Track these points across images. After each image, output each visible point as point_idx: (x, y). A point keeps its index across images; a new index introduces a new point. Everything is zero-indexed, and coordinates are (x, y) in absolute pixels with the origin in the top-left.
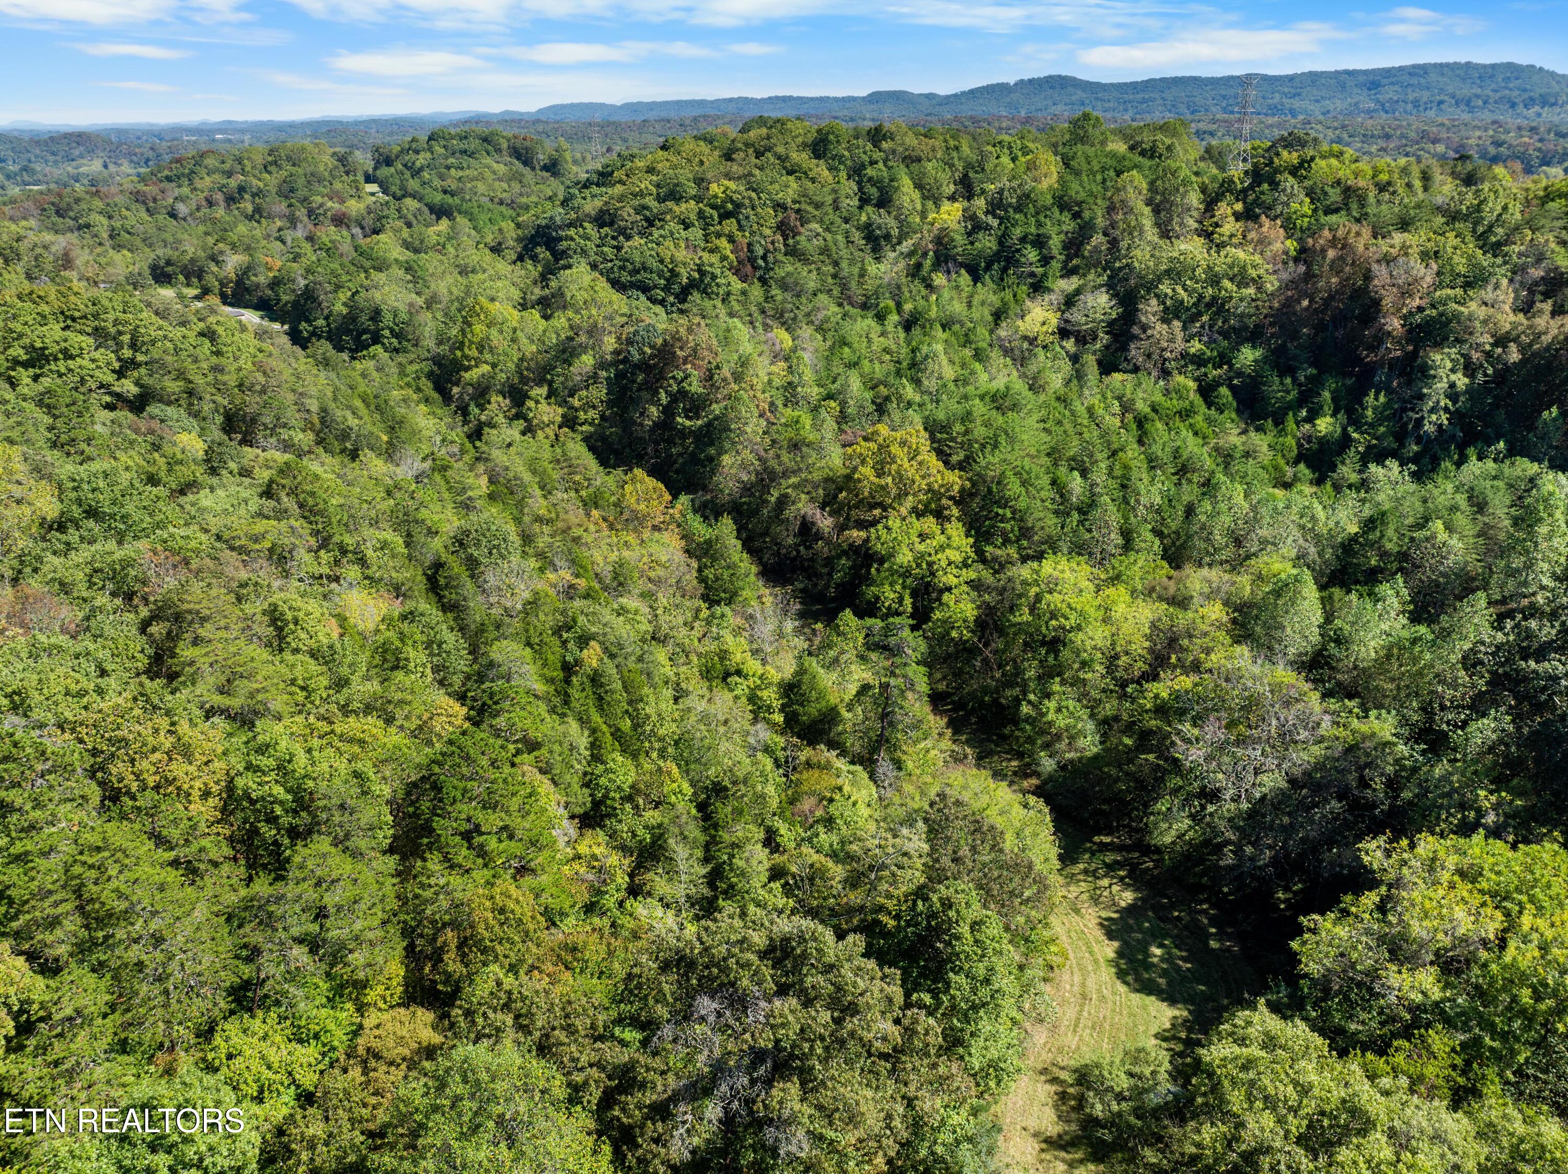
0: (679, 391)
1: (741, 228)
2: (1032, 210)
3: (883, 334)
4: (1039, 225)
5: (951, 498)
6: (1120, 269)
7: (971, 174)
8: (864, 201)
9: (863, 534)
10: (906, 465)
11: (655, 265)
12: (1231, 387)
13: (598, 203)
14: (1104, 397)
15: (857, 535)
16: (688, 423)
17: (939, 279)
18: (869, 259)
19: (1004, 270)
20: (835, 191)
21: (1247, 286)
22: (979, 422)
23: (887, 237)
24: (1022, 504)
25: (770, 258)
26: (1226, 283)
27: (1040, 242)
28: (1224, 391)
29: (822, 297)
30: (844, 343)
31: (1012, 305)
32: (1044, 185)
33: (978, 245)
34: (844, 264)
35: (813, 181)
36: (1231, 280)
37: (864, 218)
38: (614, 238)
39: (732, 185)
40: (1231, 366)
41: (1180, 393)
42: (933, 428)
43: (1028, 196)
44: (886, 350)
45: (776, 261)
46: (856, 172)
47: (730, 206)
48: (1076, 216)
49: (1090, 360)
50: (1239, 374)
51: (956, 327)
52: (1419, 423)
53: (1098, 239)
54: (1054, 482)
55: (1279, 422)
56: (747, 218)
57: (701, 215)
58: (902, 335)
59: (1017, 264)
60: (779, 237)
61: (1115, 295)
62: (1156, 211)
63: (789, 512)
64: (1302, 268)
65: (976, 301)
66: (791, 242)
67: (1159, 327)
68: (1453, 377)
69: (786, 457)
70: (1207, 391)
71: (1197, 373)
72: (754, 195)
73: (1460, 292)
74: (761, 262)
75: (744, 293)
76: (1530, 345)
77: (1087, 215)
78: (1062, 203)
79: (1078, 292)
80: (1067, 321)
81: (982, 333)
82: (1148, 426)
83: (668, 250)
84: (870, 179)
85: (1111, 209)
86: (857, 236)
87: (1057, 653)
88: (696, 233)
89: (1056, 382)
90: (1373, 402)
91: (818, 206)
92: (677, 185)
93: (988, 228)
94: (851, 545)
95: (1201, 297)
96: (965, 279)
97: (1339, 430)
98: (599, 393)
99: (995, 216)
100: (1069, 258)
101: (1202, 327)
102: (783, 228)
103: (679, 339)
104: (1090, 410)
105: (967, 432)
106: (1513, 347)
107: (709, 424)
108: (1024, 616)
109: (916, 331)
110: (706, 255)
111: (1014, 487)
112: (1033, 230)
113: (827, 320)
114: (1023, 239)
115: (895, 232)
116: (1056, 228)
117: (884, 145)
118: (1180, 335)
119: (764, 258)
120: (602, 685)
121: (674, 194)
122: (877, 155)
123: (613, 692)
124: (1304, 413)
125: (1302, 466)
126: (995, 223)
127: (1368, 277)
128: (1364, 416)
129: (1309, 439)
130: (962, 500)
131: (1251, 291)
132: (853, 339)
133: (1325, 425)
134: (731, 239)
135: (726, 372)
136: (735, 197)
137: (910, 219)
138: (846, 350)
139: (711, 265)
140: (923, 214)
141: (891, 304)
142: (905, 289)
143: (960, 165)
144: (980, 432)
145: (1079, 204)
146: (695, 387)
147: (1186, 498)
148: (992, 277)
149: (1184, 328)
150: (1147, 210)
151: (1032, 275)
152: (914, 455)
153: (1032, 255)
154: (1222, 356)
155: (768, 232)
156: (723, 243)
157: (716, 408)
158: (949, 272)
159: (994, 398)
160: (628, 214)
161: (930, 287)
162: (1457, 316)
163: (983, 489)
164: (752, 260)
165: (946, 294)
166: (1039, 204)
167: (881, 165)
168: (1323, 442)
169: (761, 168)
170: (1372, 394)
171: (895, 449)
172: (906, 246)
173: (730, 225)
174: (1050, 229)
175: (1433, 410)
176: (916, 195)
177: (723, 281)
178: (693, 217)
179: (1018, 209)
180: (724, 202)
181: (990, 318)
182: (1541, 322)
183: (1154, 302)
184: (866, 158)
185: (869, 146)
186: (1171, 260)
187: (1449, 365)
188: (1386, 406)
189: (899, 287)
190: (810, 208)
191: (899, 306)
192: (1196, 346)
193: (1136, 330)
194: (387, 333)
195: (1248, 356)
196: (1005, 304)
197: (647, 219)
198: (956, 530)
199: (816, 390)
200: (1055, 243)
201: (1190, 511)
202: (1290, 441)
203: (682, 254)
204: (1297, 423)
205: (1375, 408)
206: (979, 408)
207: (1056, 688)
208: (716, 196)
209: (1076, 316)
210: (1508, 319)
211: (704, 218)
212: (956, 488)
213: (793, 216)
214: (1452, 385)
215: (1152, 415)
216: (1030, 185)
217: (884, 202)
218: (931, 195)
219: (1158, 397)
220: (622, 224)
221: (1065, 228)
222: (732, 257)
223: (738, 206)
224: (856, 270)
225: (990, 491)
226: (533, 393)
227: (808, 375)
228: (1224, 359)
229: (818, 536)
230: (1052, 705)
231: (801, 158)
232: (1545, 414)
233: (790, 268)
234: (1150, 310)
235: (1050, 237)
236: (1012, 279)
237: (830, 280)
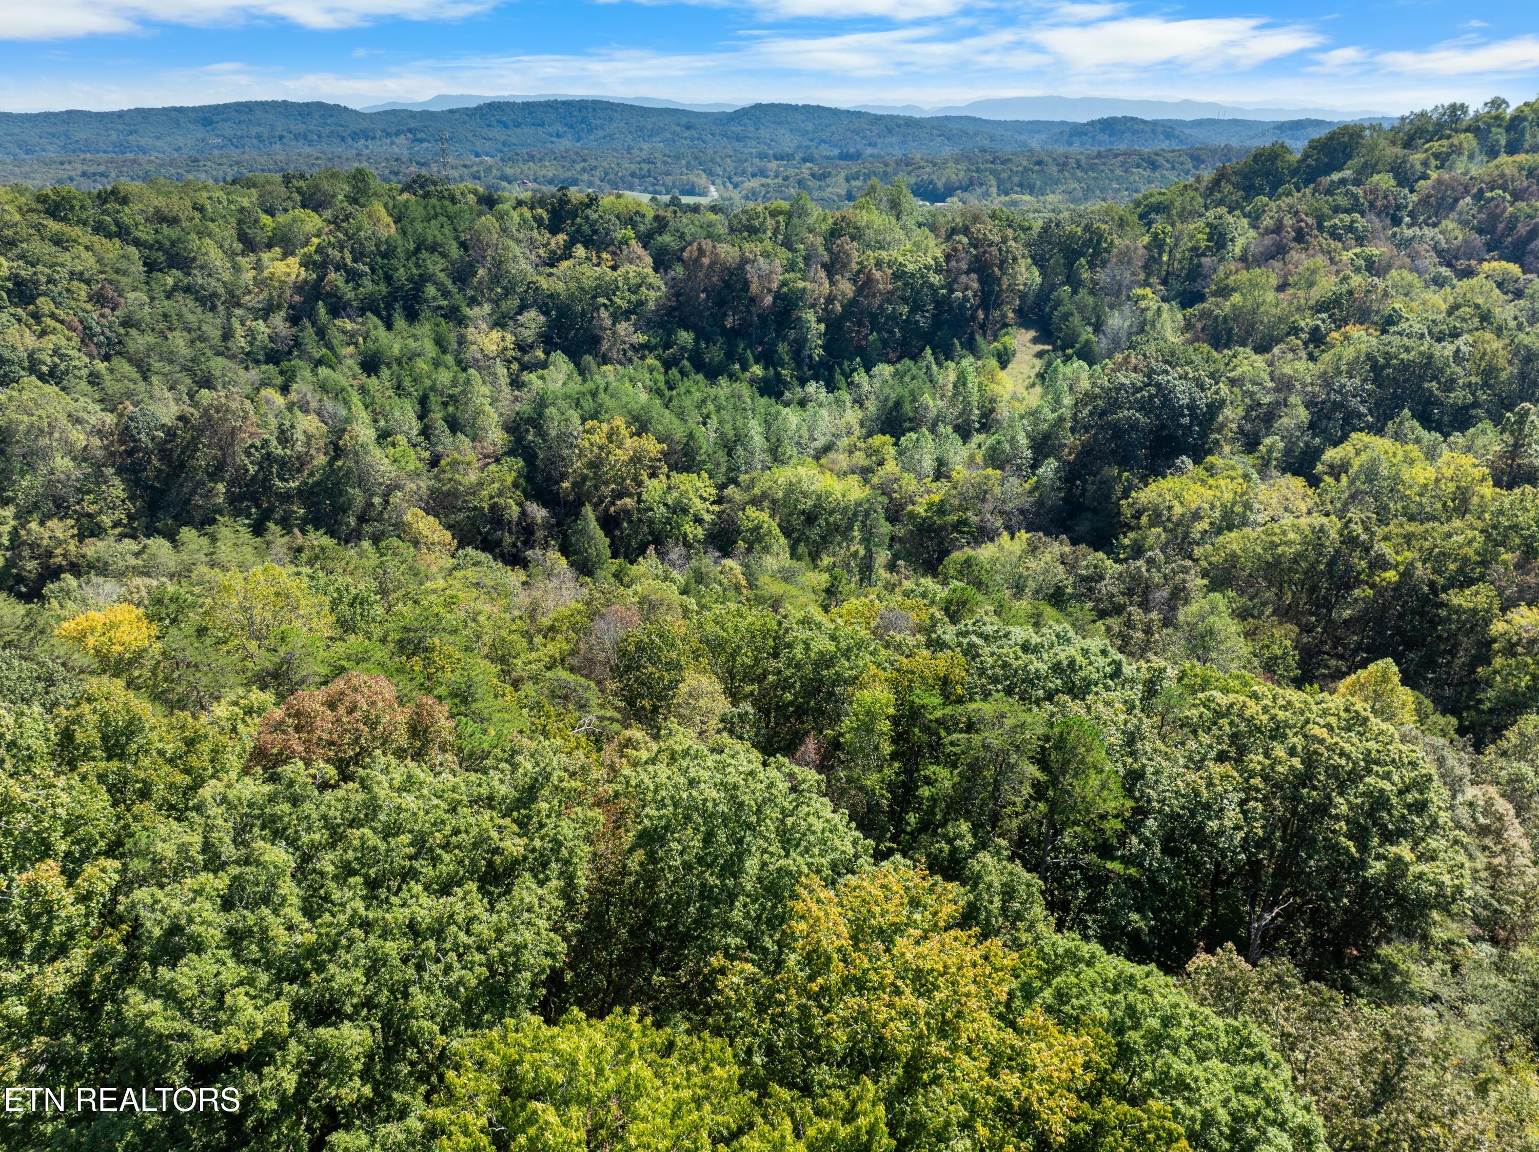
1: (58, 305)
4: (418, 266)
5: (659, 459)
19: (409, 308)
23: (214, 295)
28: (684, 362)
40: (678, 347)
50: (686, 349)
52: (810, 356)
55: (731, 376)
59: (422, 300)
67: (614, 326)
68: (818, 326)
70: (668, 366)
71: (654, 356)
73: (791, 275)
76: (843, 300)
77: (454, 253)
80: (516, 337)
98: (113, 492)
106: (835, 303)
118: (630, 331)
119: (101, 332)
124: (739, 365)
127: (735, 273)
128: (783, 359)
129: (755, 381)
130: (664, 457)
133: (758, 370)
134: (57, 319)
143: (233, 221)
153: (432, 291)
154: (666, 340)
156: (53, 323)
158: (350, 317)
164: (94, 337)
173: (44, 304)
174: (431, 268)
175: (815, 347)
177: (80, 362)
182: (840, 287)
183: (601, 309)
187: (813, 319)
192: (642, 337)
195: (686, 336)
200: (443, 278)
202: (747, 385)
204: (741, 373)
205: (786, 353)
210: (827, 288)
212: (661, 452)
213: (107, 286)
217: (182, 263)
228: (668, 342)
229: (535, 527)
234: (604, 315)
235: (435, 275)
236: (425, 314)
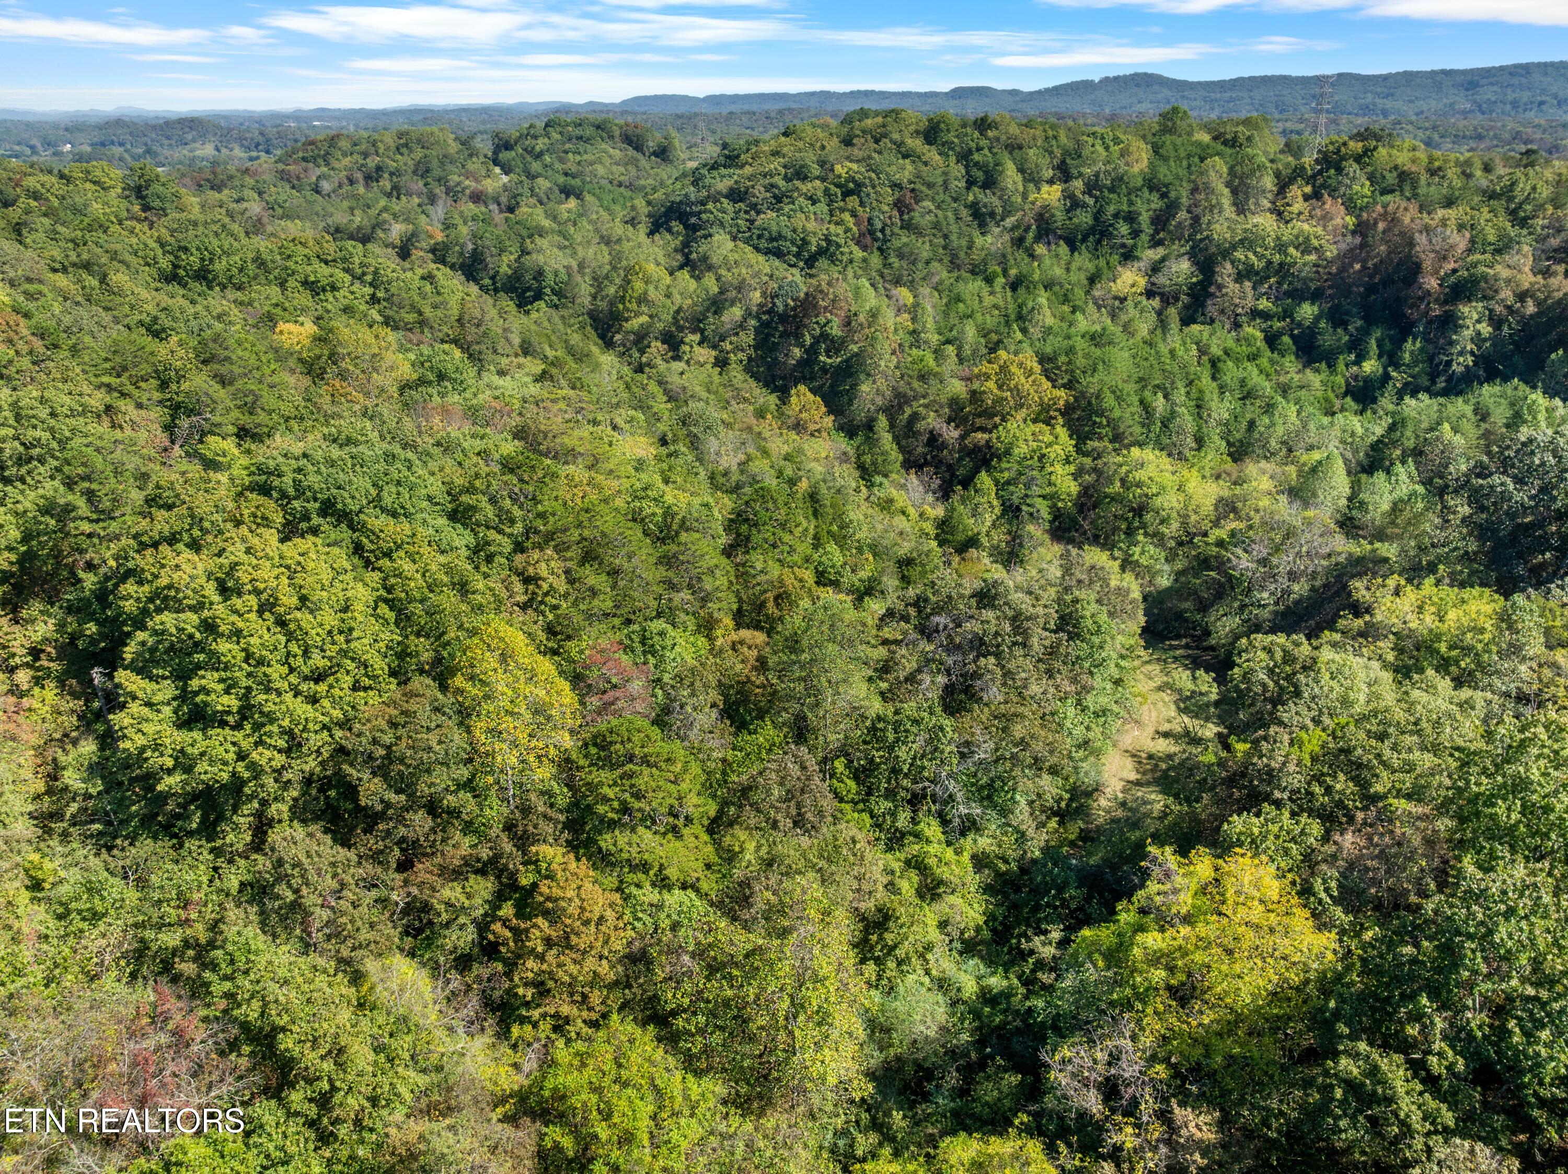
0: (822, 334)
1: (862, 204)
2: (1125, 190)
3: (992, 293)
4: (1131, 203)
5: (1059, 410)
6: (1201, 240)
7: (1068, 161)
8: (970, 183)
9: (986, 436)
10: (1023, 380)
11: (789, 235)
12: (1292, 336)
13: (729, 183)
14: (1185, 343)
15: (981, 437)
16: (829, 361)
17: (1040, 249)
18: (976, 233)
19: (1099, 242)
20: (945, 174)
21: (1309, 253)
22: (1080, 354)
23: (992, 214)
24: (1117, 413)
25: (888, 232)
26: (1292, 250)
27: (1131, 218)
28: (1286, 339)
29: (935, 265)
30: (959, 299)
31: (1105, 271)
32: (1136, 169)
33: (1075, 220)
34: (954, 237)
35: (926, 164)
36: (1297, 248)
37: (971, 198)
38: (746, 212)
39: (855, 166)
40: (1293, 320)
41: (1248, 341)
42: (1043, 359)
43: (1121, 179)
44: (996, 306)
45: (893, 234)
46: (965, 157)
47: (851, 185)
48: (1164, 196)
49: (1173, 312)
50: (1299, 325)
51: (1057, 288)
52: (1449, 363)
53: (1182, 215)
54: (1142, 402)
55: (1331, 366)
56: (868, 195)
57: (826, 192)
58: (1009, 294)
59: (1111, 236)
60: (895, 213)
61: (1196, 263)
62: (1234, 192)
63: (921, 426)
64: (1358, 240)
65: (1074, 266)
66: (906, 217)
67: (1231, 285)
68: (1478, 326)
69: (916, 384)
70: (1272, 340)
71: (1264, 326)
72: (873, 176)
73: (1488, 256)
74: (879, 235)
75: (864, 260)
76: (1546, 300)
77: (1173, 195)
78: (1152, 184)
79: (1163, 259)
80: (1153, 284)
81: (1079, 293)
82: (1220, 365)
83: (799, 221)
84: (976, 164)
85: (1195, 190)
86: (964, 213)
87: (1141, 516)
88: (822, 207)
89: (1143, 328)
90: (1411, 347)
91: (930, 186)
92: (802, 167)
93: (1085, 206)
94: (975, 445)
95: (1270, 263)
96: (1063, 249)
97: (1381, 370)
98: (747, 338)
99: (1091, 196)
100: (1157, 232)
101: (1270, 287)
102: (899, 205)
103: (821, 292)
104: (1172, 352)
105: (1070, 363)
106: (1530, 303)
107: (847, 361)
108: (1117, 487)
109: (1021, 291)
110: (832, 227)
111: (1109, 401)
112: (1125, 207)
113: (941, 282)
114: (1116, 216)
115: (999, 210)
116: (1146, 206)
117: (990, 133)
118: (1250, 293)
119: (882, 230)
120: (817, 501)
121: (801, 174)
122: (984, 143)
123: (825, 506)
124: (1353, 357)
125: (1348, 399)
126: (1091, 201)
127: (1411, 244)
128: (1401, 358)
129: (1356, 378)
130: (1067, 411)
131: (1313, 257)
132: (967, 297)
133: (1370, 366)
134: (854, 214)
135: (862, 318)
136: (857, 176)
137: (1013, 199)
138: (961, 305)
139: (837, 235)
140: (1025, 196)
141: (998, 269)
142: (1009, 257)
143: (1058, 153)
144: (1081, 362)
145: (1167, 186)
146: (836, 330)
147: (1248, 416)
148: (1087, 248)
149: (1254, 288)
150: (1226, 191)
151: (1123, 246)
152: (1029, 373)
153: (1124, 229)
154: (1285, 311)
155: (886, 208)
156: (847, 216)
157: (854, 348)
158: (1049, 243)
159: (1093, 338)
160: (759, 192)
161: (1032, 256)
162: (1485, 277)
163: (1083, 403)
164: (872, 233)
165: (1047, 261)
166: (1131, 185)
167: (986, 151)
168: (1368, 381)
169: (880, 153)
170: (1410, 340)
171: (1014, 369)
172: (1009, 222)
173: (853, 202)
174: (1140, 206)
175: (1461, 353)
176: (1019, 178)
177: (846, 250)
178: (820, 194)
179: (1112, 190)
180: (847, 181)
181: (1086, 282)
182: (1555, 282)
183: (1228, 266)
184: (973, 145)
185: (976, 134)
186: (1245, 231)
187: (1475, 316)
188: (1421, 349)
189: (1004, 256)
190: (924, 188)
191: (1005, 272)
192: (1264, 304)
193: (1212, 289)
194: (548, 290)
195: (1307, 311)
196: (1098, 269)
197: (775, 197)
198: (1062, 432)
199: (936, 337)
200: (1145, 219)
201: (1252, 424)
202: (1340, 380)
203: (811, 226)
204: (1347, 366)
205: (1412, 353)
206: (1081, 344)
207: (1141, 538)
208: (840, 176)
209: (1161, 279)
210: (1527, 279)
211: (830, 196)
212: (1062, 402)
213: (908, 194)
214: (1479, 333)
215: (1224, 357)
216: (1123, 168)
217: (990, 182)
218: (1031, 178)
219: (1230, 343)
220: (754, 200)
221: (1153, 206)
222: (855, 229)
223: (859, 185)
224: (964, 243)
225: (1090, 403)
226: (687, 340)
227: (930, 325)
228: (1287, 314)
229: (944, 446)
230: (1137, 550)
231: (916, 144)
232: (1553, 356)
233: (905, 240)
234: (1226, 271)
235: (1140, 214)
236: (1106, 249)
237: (941, 251)
